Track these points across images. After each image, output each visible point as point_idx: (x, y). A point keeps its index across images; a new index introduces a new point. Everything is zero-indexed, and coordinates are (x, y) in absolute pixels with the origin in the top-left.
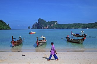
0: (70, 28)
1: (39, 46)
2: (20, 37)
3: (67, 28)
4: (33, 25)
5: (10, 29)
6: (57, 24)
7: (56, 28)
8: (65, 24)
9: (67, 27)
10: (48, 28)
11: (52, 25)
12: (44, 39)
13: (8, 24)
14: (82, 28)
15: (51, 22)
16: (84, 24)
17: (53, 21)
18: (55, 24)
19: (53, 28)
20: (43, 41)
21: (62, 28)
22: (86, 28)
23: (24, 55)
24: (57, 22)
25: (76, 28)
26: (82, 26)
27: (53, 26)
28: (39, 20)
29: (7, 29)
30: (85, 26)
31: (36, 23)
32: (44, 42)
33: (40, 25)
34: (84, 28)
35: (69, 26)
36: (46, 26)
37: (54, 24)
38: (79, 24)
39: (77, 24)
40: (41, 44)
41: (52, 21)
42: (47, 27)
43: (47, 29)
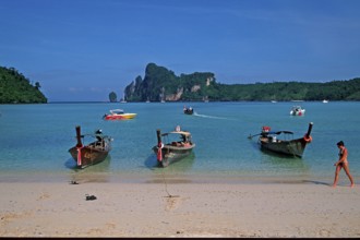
0: (260, 100)
1: (164, 164)
2: (98, 132)
3: (252, 100)
4: (128, 89)
5: (44, 101)
6: (213, 83)
7: (212, 99)
8: (243, 86)
9: (249, 97)
10: (180, 100)
11: (196, 88)
12: (184, 137)
13: (37, 84)
14: (305, 100)
15: (191, 76)
16: (311, 85)
17: (201, 75)
18: (208, 84)
19: (198, 97)
20: (182, 146)
21: (233, 100)
22: (320, 99)
23: (93, 198)
24: (213, 75)
25: (282, 100)
26: (306, 90)
27: (199, 91)
28: (150, 68)
29: (31, 102)
30: (315, 93)
31: (138, 79)
32: (184, 151)
33: (151, 86)
34: (312, 99)
35: (258, 93)
36: (176, 93)
37: (202, 84)
38: (293, 83)
39: (286, 84)
40: (171, 155)
41: (196, 74)
42: (179, 95)
43: (178, 101)
